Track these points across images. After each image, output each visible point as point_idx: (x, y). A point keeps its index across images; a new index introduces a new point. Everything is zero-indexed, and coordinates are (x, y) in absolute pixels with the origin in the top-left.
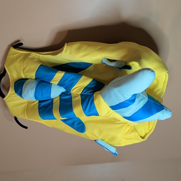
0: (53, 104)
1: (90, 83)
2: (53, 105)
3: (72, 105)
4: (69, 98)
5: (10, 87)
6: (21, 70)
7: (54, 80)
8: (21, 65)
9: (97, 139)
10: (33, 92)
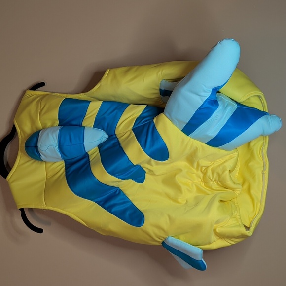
0: (89, 161)
1: (144, 111)
2: (90, 164)
3: (122, 148)
4: (115, 143)
5: (19, 152)
6: (37, 113)
7: (88, 117)
8: (37, 107)
9: (167, 237)
10: (56, 136)
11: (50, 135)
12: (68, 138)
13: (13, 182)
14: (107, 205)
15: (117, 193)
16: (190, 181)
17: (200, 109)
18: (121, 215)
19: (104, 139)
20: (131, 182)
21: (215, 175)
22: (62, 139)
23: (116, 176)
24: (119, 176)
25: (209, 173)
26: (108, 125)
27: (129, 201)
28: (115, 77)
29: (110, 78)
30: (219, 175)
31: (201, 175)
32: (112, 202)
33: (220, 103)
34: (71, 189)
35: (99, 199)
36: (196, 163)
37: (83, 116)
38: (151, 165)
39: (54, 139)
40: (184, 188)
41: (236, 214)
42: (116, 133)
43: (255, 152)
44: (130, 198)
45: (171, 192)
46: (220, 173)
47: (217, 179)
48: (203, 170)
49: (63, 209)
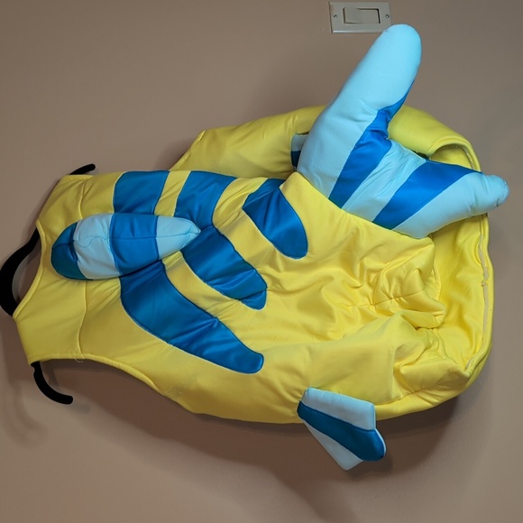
5: (41, 266)
6: (78, 200)
7: (166, 198)
8: (79, 193)
9: (306, 388)
10: (107, 222)
11: (97, 221)
12: (127, 227)
13: (24, 318)
14: (195, 346)
15: (215, 325)
16: (349, 303)
17: (358, 145)
18: (220, 360)
19: (192, 236)
20: (240, 306)
21: (395, 282)
22: (116, 228)
23: (212, 285)
24: (218, 286)
25: (384, 282)
26: (200, 208)
27: (237, 339)
28: (214, 138)
29: (205, 143)
30: (401, 281)
31: (369, 291)
32: (205, 341)
33: (393, 144)
34: (130, 313)
35: (180, 339)
36: (358, 265)
37: (156, 196)
38: (277, 269)
39: (103, 227)
40: (336, 311)
41: (436, 346)
42: (214, 222)
43: (467, 252)
44: (239, 335)
45: (314, 321)
46: (403, 275)
47: (399, 292)
48: (371, 280)
49: (112, 358)
